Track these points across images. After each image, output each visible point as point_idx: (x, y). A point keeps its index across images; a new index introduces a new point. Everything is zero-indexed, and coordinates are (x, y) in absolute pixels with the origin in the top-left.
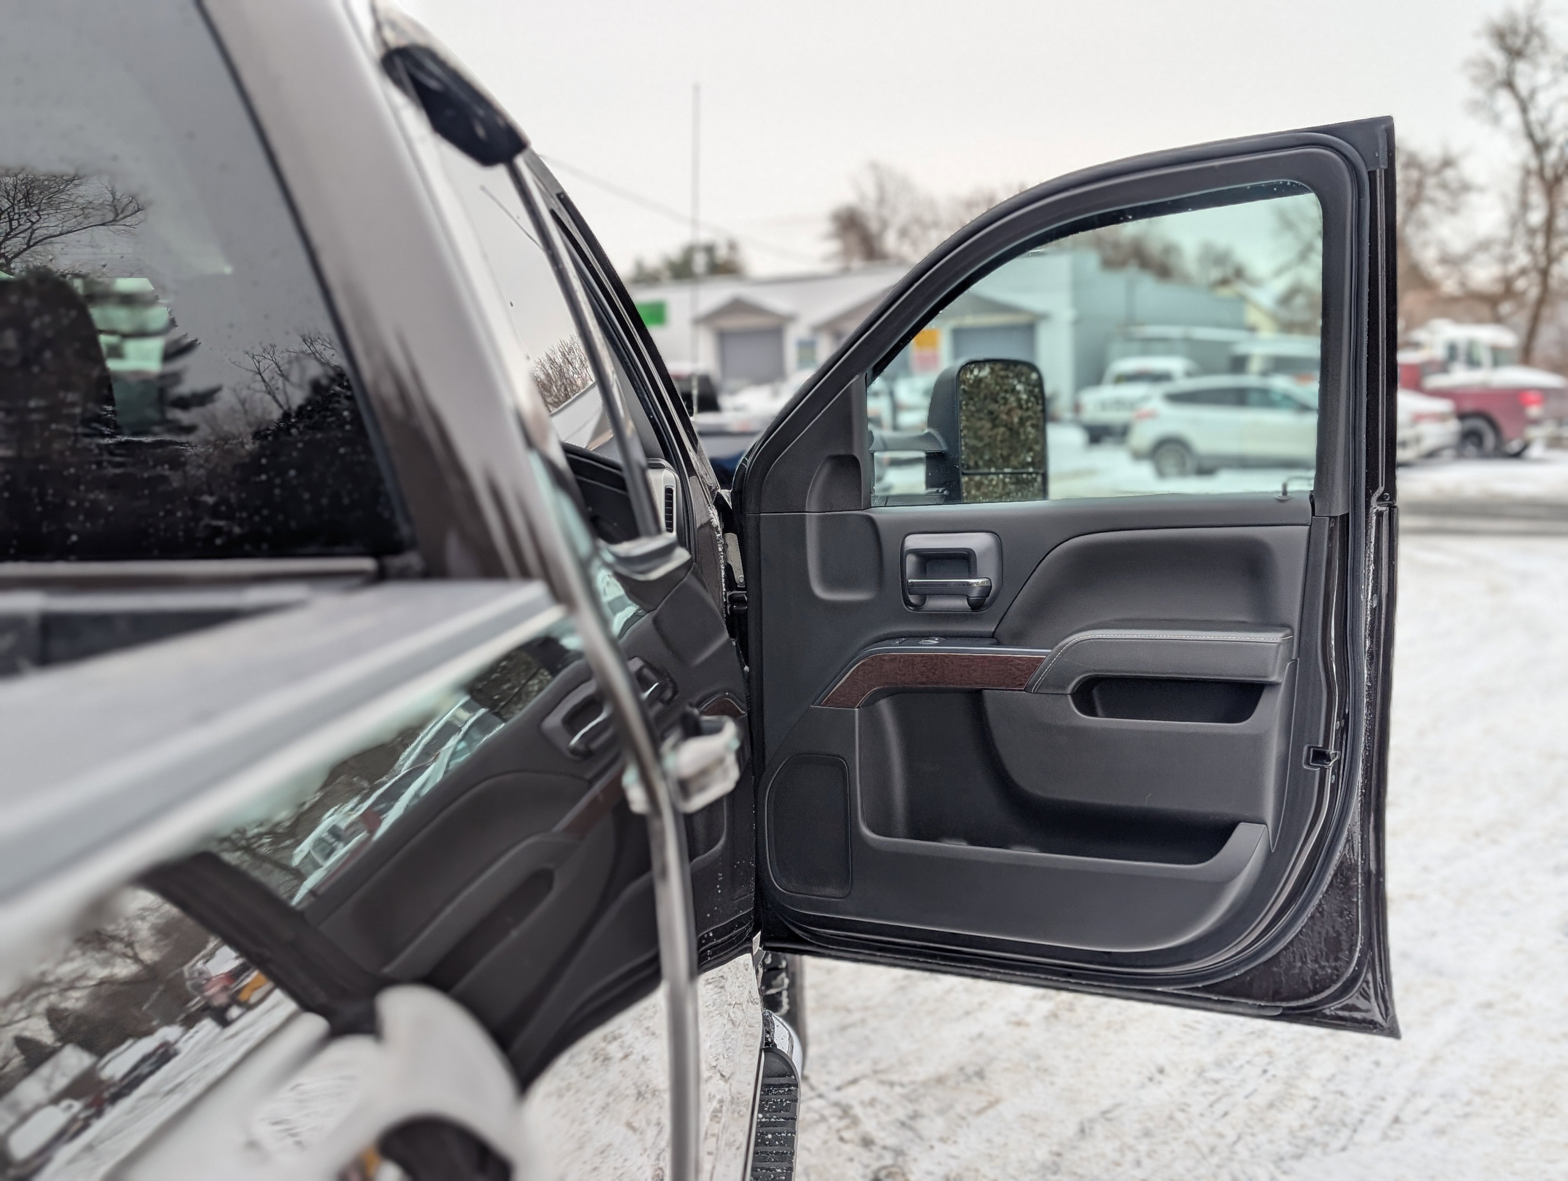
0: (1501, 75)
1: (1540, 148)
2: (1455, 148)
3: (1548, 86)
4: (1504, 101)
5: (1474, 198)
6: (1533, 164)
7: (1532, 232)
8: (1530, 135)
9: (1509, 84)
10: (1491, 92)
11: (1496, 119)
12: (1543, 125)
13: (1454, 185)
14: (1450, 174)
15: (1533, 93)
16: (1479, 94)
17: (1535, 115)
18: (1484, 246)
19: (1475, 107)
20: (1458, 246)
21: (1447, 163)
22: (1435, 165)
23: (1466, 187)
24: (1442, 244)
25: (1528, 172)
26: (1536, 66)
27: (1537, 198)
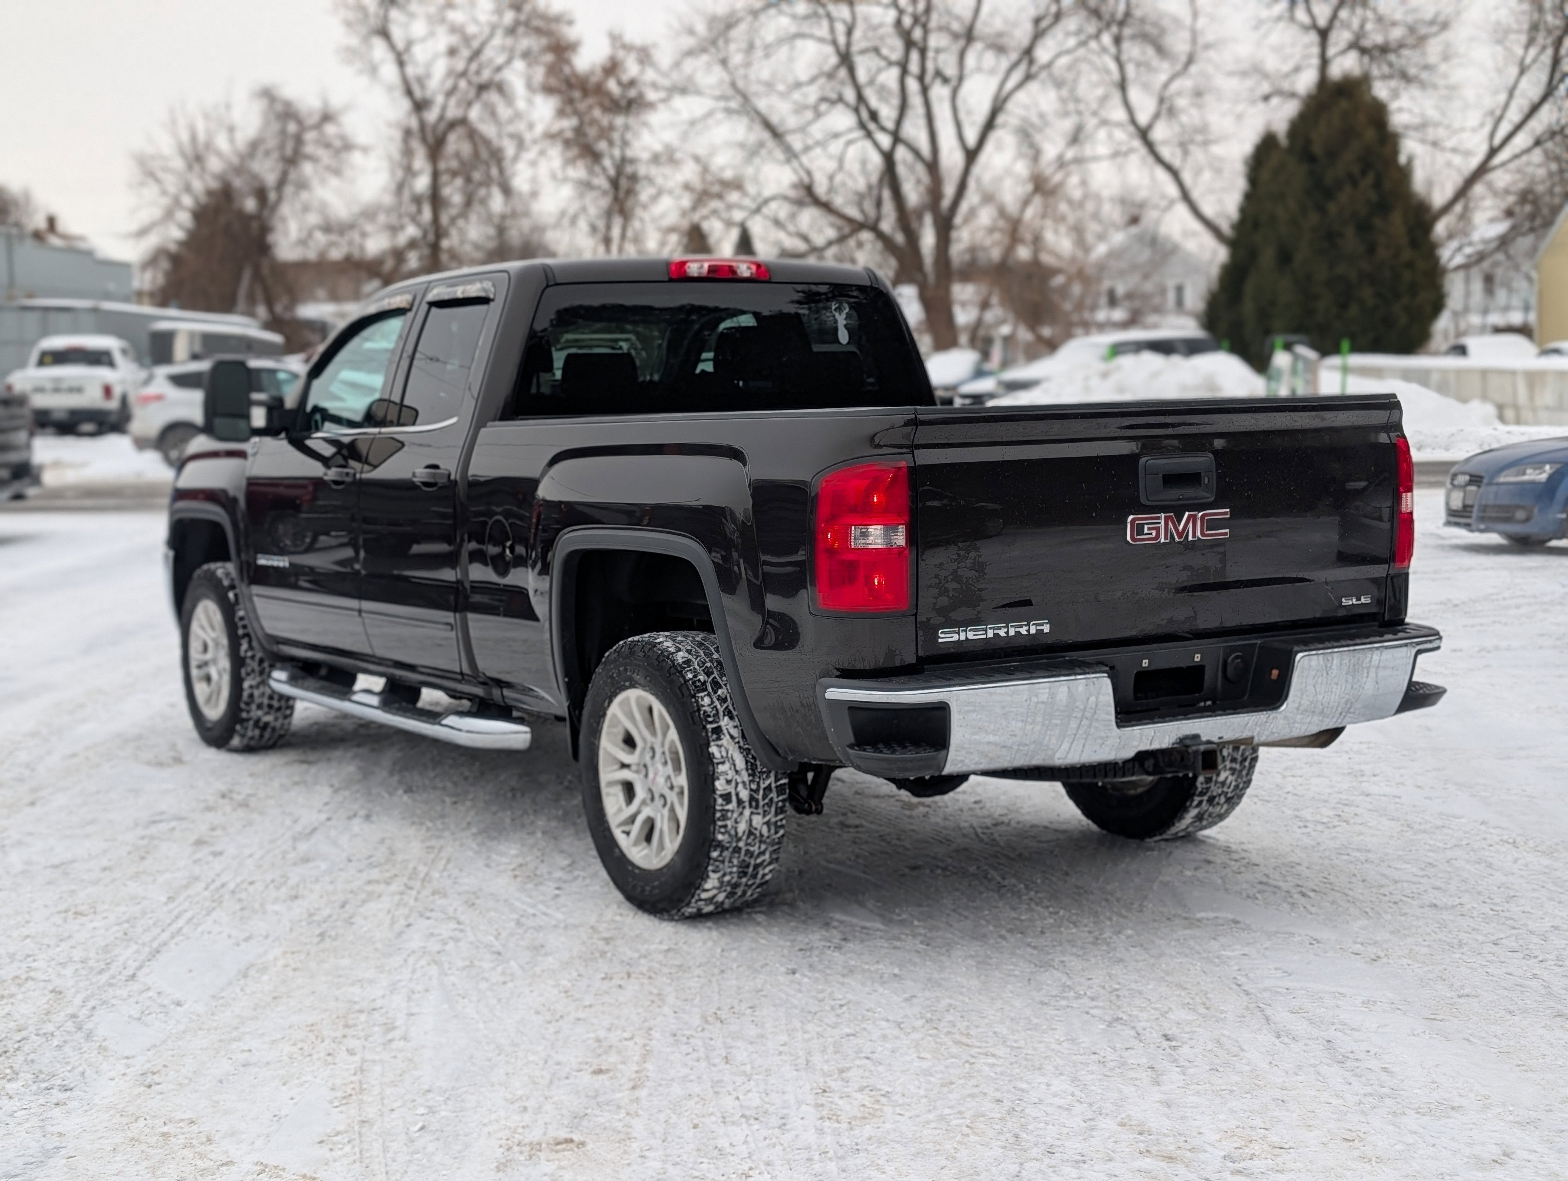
0: (374, 22)
1: (420, 106)
2: (336, 102)
3: (424, 40)
4: (379, 50)
5: (356, 157)
6: (414, 123)
7: (417, 200)
8: (409, 92)
9: (384, 33)
10: (366, 39)
11: (373, 70)
12: (420, 81)
13: (337, 143)
14: (330, 129)
15: (409, 44)
16: (354, 41)
17: (410, 71)
18: (369, 214)
19: (350, 54)
20: (341, 210)
21: (327, 117)
22: (314, 120)
23: (347, 146)
24: (323, 207)
25: (408, 133)
26: (412, 16)
27: (420, 161)
